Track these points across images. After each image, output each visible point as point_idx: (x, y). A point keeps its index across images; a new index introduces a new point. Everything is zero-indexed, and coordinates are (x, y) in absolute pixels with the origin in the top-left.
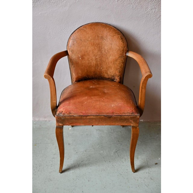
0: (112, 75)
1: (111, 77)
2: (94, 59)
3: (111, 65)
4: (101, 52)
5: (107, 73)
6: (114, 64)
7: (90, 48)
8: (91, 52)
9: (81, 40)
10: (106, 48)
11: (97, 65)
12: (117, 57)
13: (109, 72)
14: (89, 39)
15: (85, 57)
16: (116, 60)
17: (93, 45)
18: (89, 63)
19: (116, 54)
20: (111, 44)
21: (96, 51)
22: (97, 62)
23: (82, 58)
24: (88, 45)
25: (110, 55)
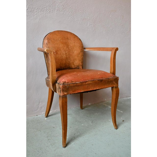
0: (77, 65)
1: (76, 67)
2: (65, 54)
3: (76, 57)
4: (69, 49)
5: (74, 64)
6: (78, 56)
7: (61, 46)
8: (62, 49)
9: (54, 40)
10: (71, 45)
11: (67, 58)
12: (79, 51)
13: (75, 63)
14: (59, 39)
15: (58, 52)
16: (79, 54)
17: (63, 43)
18: (61, 57)
19: (78, 49)
20: (74, 43)
21: (65, 48)
22: (66, 56)
23: (56, 53)
24: (59, 43)
25: (75, 50)
